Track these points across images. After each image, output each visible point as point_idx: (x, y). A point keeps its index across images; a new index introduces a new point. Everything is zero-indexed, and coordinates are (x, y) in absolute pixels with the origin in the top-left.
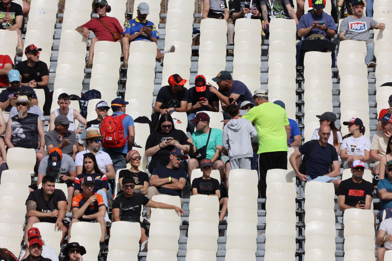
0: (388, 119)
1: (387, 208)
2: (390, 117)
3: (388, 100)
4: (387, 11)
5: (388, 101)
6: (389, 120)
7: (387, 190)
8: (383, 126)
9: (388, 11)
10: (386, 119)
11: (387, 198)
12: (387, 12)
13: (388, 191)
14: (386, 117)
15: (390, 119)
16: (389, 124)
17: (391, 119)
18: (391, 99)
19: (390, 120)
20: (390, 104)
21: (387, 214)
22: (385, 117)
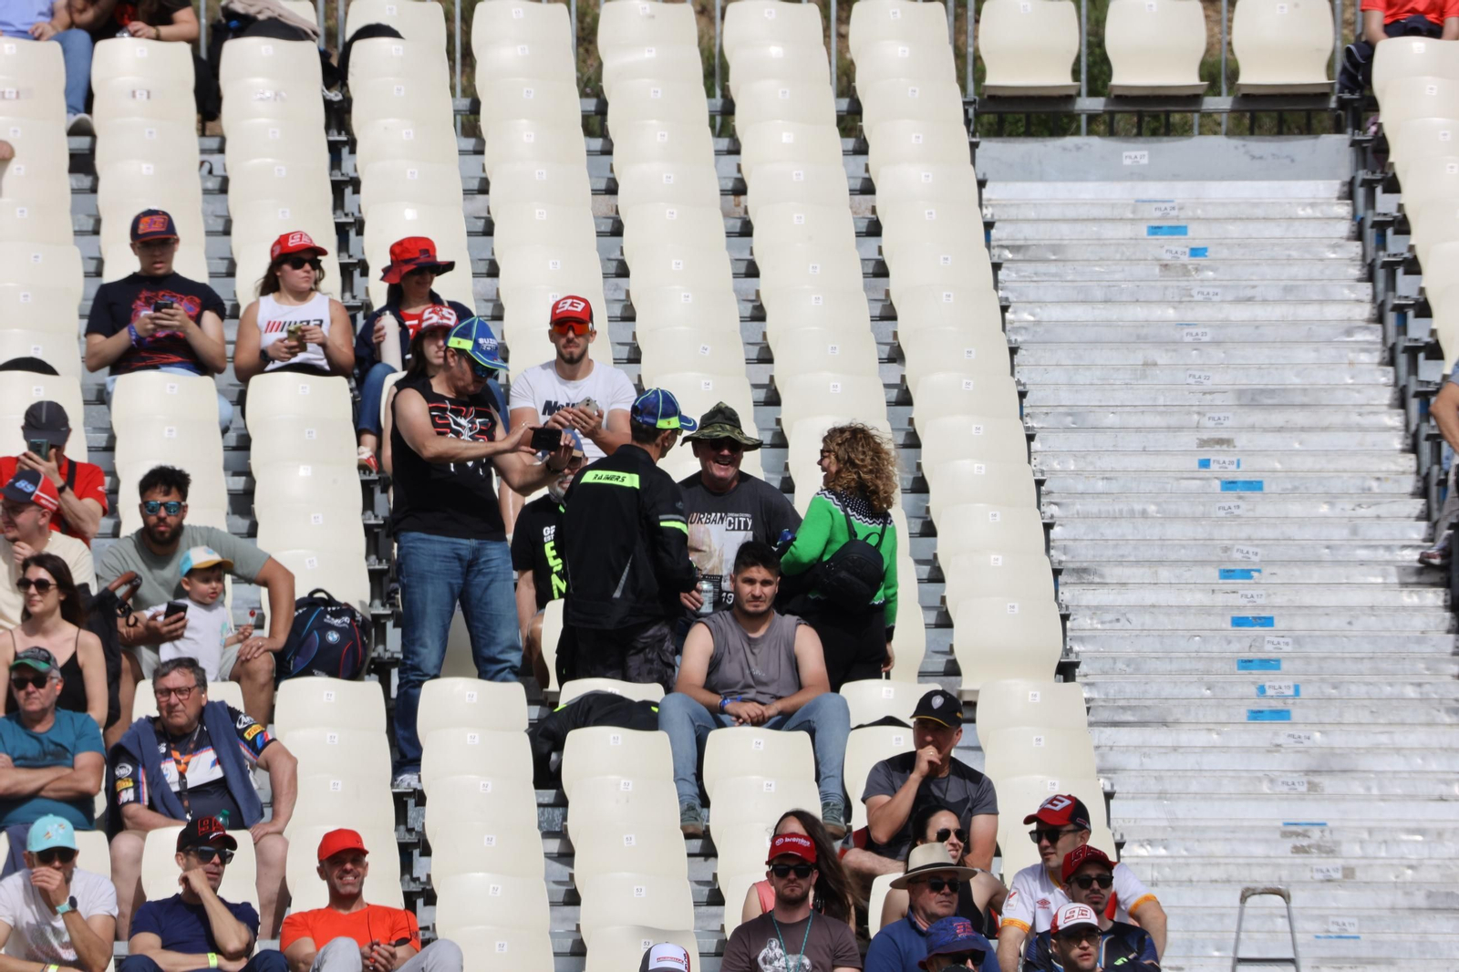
0: (30, 488)
1: (13, 828)
2: (36, 484)
3: (22, 422)
4: (15, 91)
5: (23, 428)
6: (32, 494)
7: (14, 760)
8: (9, 517)
9: (18, 93)
10: (21, 491)
11: (14, 790)
12: (14, 95)
13: (19, 762)
14: (22, 484)
15: (37, 492)
16: (34, 508)
17: (42, 491)
18: (32, 420)
19: (38, 496)
20: (26, 437)
21: (11, 848)
22: (18, 485)
